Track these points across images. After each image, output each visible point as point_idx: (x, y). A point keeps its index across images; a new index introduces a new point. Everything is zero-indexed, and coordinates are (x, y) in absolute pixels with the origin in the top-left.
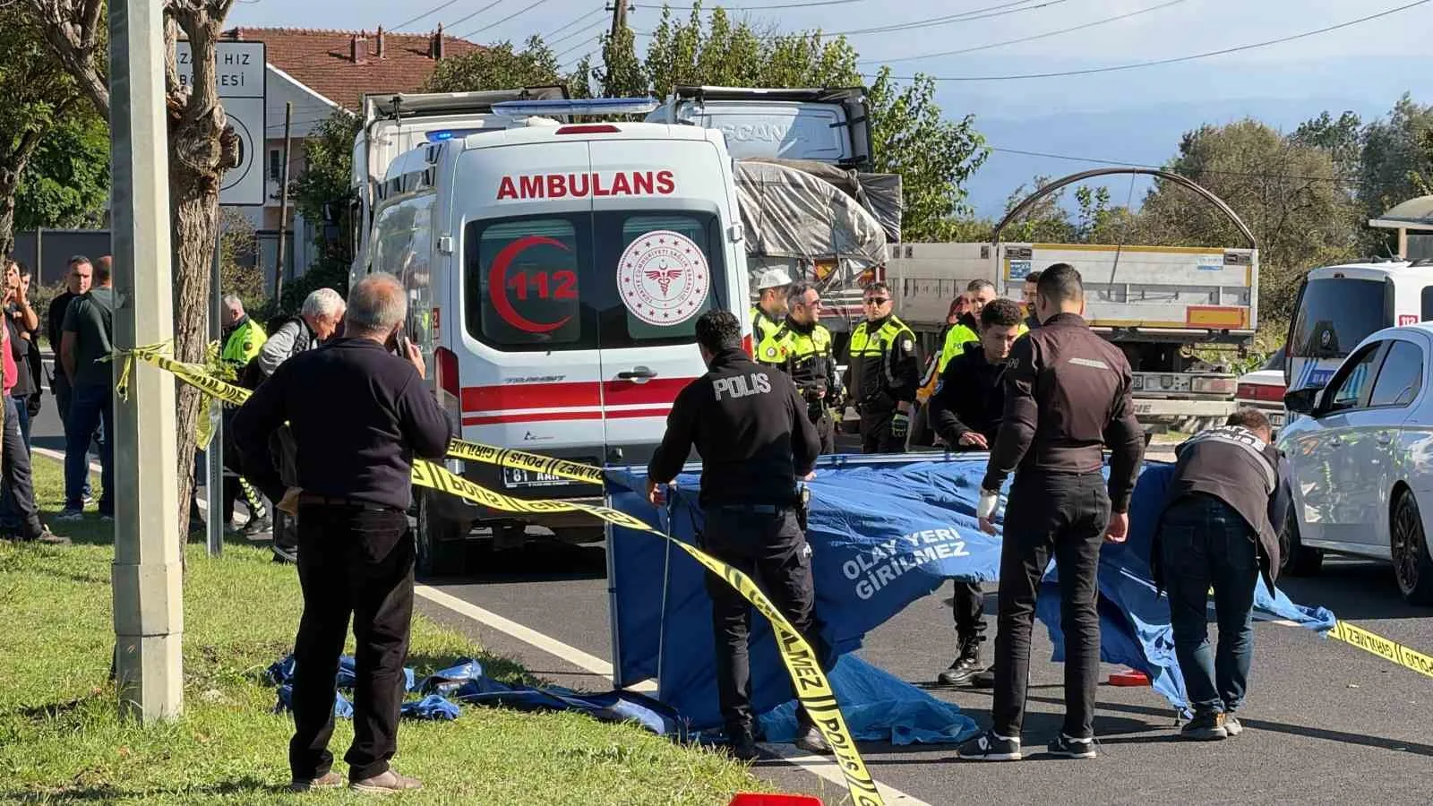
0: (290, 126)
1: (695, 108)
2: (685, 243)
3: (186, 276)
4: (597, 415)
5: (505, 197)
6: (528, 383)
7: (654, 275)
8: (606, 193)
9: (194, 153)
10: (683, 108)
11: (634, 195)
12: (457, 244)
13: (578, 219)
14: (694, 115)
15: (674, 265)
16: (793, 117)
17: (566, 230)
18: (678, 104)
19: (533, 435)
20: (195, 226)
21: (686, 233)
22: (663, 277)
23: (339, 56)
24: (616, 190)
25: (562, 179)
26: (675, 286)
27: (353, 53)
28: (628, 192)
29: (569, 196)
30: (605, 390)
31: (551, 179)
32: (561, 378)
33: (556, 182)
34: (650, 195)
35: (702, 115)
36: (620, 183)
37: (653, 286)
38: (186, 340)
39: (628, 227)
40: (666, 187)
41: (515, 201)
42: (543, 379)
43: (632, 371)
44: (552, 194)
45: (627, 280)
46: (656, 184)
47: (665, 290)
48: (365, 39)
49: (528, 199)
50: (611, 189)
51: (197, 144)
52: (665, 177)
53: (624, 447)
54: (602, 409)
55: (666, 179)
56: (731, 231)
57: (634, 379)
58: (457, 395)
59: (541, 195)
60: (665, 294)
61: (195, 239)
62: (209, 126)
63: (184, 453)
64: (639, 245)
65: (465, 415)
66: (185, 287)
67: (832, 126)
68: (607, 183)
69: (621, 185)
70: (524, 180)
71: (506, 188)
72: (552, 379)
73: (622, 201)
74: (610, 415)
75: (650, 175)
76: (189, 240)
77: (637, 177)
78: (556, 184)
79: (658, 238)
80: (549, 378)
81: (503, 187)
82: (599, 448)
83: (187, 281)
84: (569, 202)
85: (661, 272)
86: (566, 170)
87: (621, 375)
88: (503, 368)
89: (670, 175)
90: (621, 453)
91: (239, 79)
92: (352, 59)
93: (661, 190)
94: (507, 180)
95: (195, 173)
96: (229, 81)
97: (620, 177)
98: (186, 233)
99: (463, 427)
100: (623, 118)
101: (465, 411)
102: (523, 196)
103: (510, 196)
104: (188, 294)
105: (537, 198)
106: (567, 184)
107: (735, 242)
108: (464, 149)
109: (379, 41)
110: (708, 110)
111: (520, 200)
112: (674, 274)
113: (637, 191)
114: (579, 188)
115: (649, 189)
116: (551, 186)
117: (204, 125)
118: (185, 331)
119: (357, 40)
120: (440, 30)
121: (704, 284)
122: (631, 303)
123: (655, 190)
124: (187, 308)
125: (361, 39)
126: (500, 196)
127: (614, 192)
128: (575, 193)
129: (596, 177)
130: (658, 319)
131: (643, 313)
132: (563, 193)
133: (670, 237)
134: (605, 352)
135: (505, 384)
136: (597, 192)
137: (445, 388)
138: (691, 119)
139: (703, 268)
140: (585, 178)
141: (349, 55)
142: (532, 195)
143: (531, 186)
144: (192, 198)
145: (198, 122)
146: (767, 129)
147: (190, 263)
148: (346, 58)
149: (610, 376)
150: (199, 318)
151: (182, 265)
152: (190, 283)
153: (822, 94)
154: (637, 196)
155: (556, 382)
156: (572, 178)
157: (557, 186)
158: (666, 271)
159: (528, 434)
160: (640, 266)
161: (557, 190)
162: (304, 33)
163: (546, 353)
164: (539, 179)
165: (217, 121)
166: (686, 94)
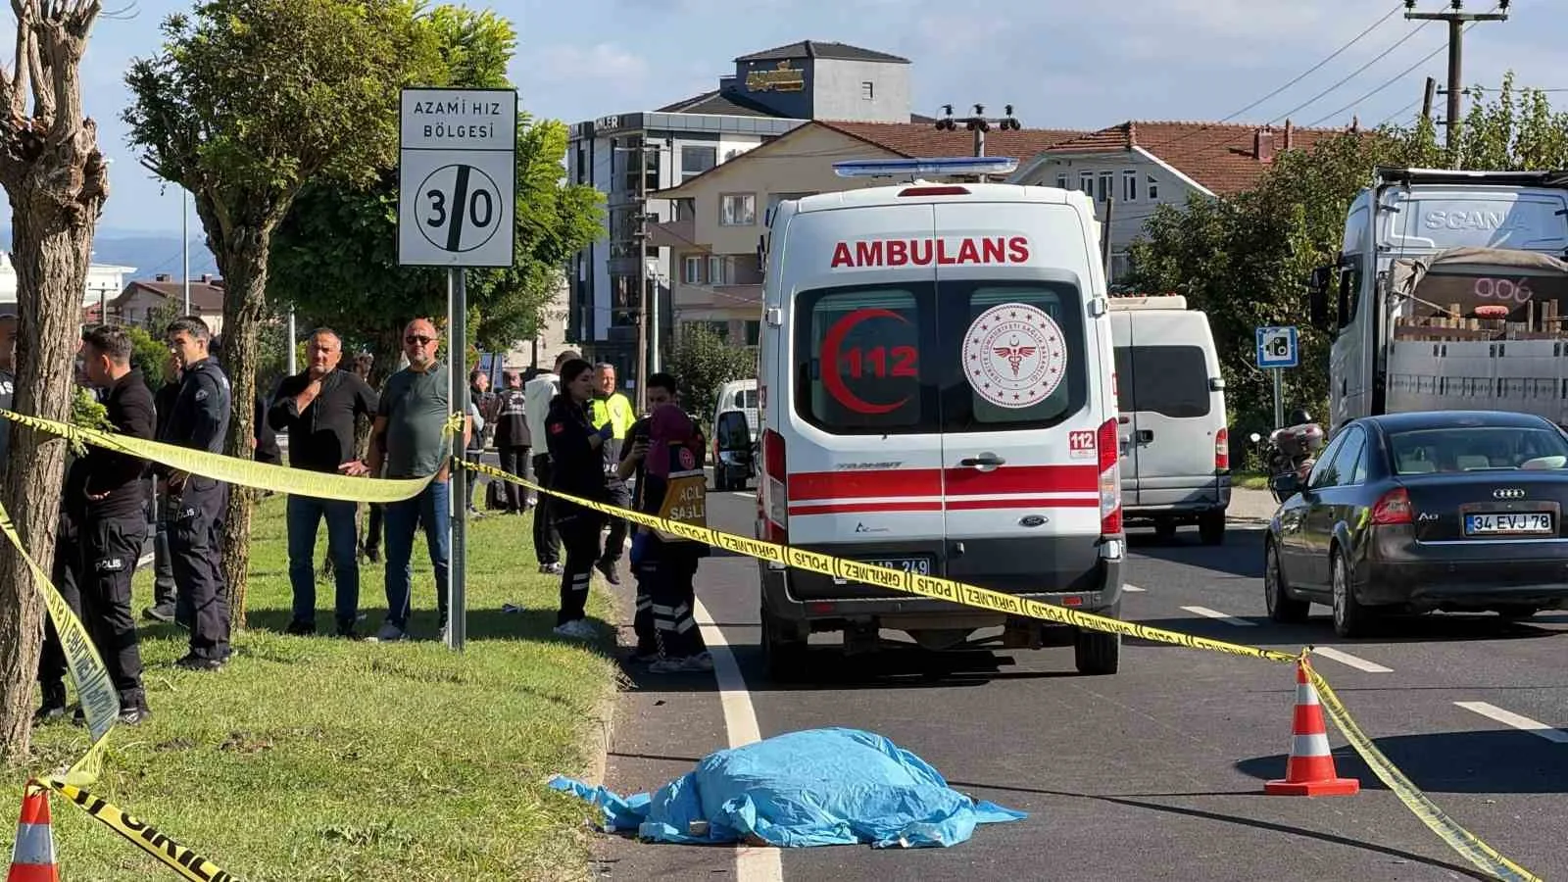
0: (1111, 223)
1: (1401, 194)
2: (1039, 317)
3: (47, 316)
4: (936, 506)
5: (840, 265)
6: (861, 470)
7: (1004, 352)
8: (952, 261)
9: (53, 181)
10: (1387, 193)
11: (982, 264)
12: (786, 316)
13: (921, 290)
14: (1400, 201)
15: (1026, 341)
16: (1512, 204)
17: (908, 302)
18: (1380, 190)
19: (865, 526)
20: (59, 261)
21: (1043, 306)
22: (1015, 354)
23: (1241, 153)
24: (963, 257)
25: (902, 245)
26: (1028, 364)
27: (1256, 148)
28: (977, 260)
29: (910, 264)
30: (946, 479)
31: (890, 245)
32: (898, 464)
33: (897, 248)
34: (1001, 264)
35: (1408, 201)
36: (968, 250)
37: (1002, 364)
38: (46, 384)
39: (975, 301)
40: (1019, 255)
41: (851, 269)
42: (877, 465)
43: (977, 457)
44: (891, 262)
45: (974, 357)
46: (1008, 251)
47: (1015, 368)
48: (1270, 134)
49: (865, 267)
50: (957, 257)
51: (55, 173)
52: (1018, 244)
53: (965, 542)
54: (943, 499)
55: (1019, 246)
56: (1092, 305)
57: (979, 467)
58: (784, 481)
59: (880, 263)
60: (1016, 372)
61: (59, 276)
62: (69, 152)
63: (42, 507)
64: (987, 319)
65: (791, 504)
66: (47, 327)
67: (1558, 213)
68: (952, 250)
69: (968, 252)
70: (861, 246)
71: (841, 255)
72: (888, 465)
73: (969, 270)
74: (951, 506)
75: (1001, 242)
76: (52, 276)
77: (987, 244)
78: (897, 251)
79: (1009, 311)
80: (884, 465)
81: (838, 253)
82: (937, 543)
83: (48, 321)
84: (910, 271)
85: (1012, 349)
86: (907, 234)
87: (965, 462)
88: (834, 452)
89: (1023, 241)
90: (962, 549)
91: (488, 130)
92: (1256, 156)
93: (1013, 258)
94: (842, 247)
95: (55, 204)
96: (477, 132)
97: (968, 243)
98: (49, 269)
99: (790, 518)
100: (974, 179)
101: (791, 500)
102: (860, 264)
103: (845, 264)
104: (50, 334)
105: (875, 267)
106: (908, 252)
107: (1097, 316)
108: (797, 212)
109: (1286, 136)
110: (1415, 195)
111: (856, 268)
112: (1026, 351)
113: (987, 259)
114: (922, 255)
115: (1000, 257)
116: (891, 253)
117: (64, 151)
118: (45, 375)
119: (1260, 134)
120: (1355, 124)
121: (1060, 363)
122: (978, 383)
123: (1007, 258)
124: (48, 350)
125: (1265, 134)
126: (835, 264)
127: (961, 261)
128: (916, 260)
129: (940, 243)
130: (1008, 401)
131: (990, 394)
132: (904, 260)
133: (1022, 311)
134: (946, 436)
135: (834, 470)
136: (942, 260)
137: (771, 474)
138: (1396, 206)
139: (1059, 346)
140: (929, 244)
141: (1252, 151)
142: (870, 263)
143: (868, 253)
144: (55, 231)
145: (57, 148)
146: (1483, 216)
147: (53, 302)
148: (1248, 154)
149: (953, 463)
150: (62, 361)
151: (43, 303)
152: (52, 323)
153: (1549, 177)
154: (986, 264)
155: (891, 468)
156: (914, 244)
157: (897, 253)
158: (1017, 348)
159: (860, 525)
160: (989, 342)
161: (897, 258)
162: (1205, 128)
163: (882, 436)
164: (877, 246)
165: (78, 147)
166: (1391, 176)
